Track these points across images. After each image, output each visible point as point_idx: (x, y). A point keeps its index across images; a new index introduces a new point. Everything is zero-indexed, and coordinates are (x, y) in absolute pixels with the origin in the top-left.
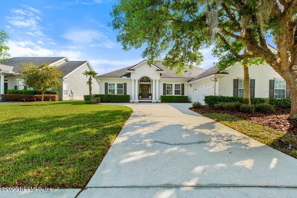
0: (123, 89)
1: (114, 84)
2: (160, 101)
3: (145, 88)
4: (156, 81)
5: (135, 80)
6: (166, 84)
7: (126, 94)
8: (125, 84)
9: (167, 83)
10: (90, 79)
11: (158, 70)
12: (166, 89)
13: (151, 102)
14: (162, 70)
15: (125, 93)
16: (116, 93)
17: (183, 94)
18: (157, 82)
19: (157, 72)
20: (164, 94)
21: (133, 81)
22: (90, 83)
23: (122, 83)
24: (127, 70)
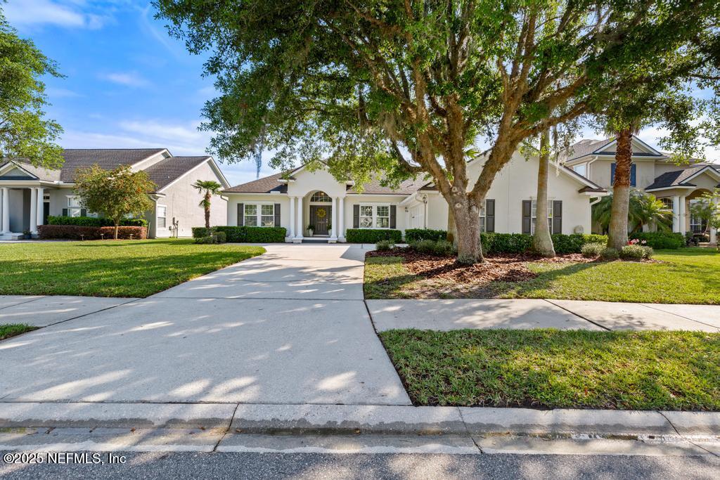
0: (274, 215)
1: (255, 206)
2: (345, 240)
3: (321, 213)
4: (337, 200)
5: (296, 199)
7: (279, 225)
8: (278, 206)
9: (361, 205)
10: (207, 197)
12: (358, 215)
13: (326, 242)
15: (278, 223)
16: (259, 224)
17: (394, 226)
18: (341, 201)
20: (356, 225)
21: (292, 201)
22: (206, 203)
23: (272, 203)
24: (280, 179)
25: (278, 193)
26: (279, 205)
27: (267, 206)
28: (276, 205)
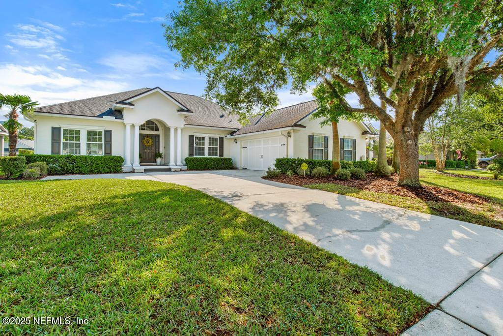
4: (176, 129)
6: (193, 136)
9: (196, 135)
11: (182, 110)
12: (193, 145)
14: (188, 111)
18: (179, 131)
19: (180, 113)
20: (191, 154)
21: (129, 127)
23: (102, 129)
24: (117, 103)
25: (113, 118)
26: (110, 132)
27: (95, 133)
28: (106, 131)
